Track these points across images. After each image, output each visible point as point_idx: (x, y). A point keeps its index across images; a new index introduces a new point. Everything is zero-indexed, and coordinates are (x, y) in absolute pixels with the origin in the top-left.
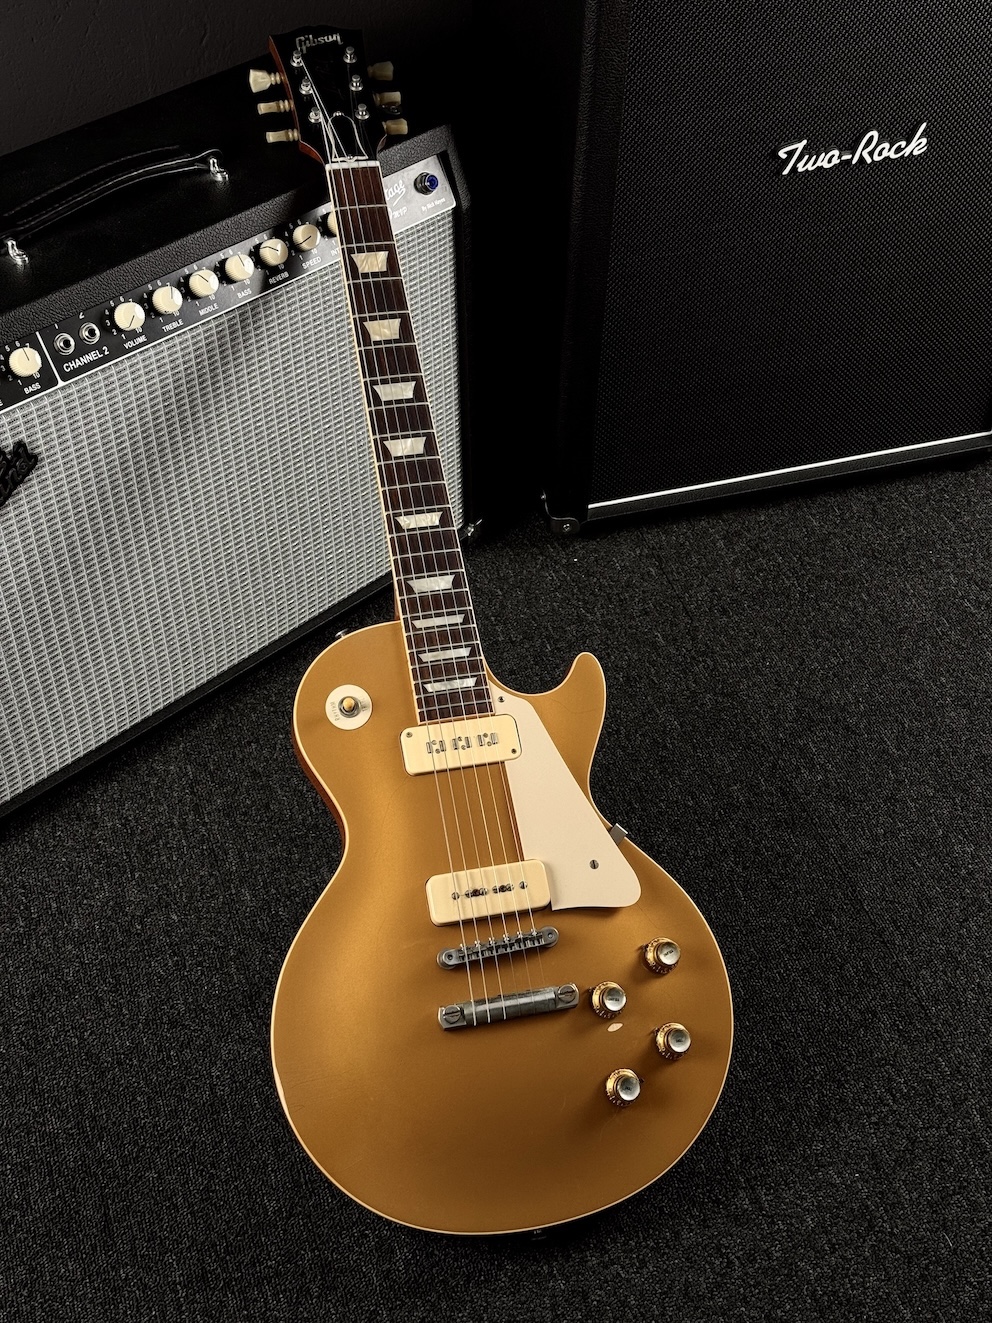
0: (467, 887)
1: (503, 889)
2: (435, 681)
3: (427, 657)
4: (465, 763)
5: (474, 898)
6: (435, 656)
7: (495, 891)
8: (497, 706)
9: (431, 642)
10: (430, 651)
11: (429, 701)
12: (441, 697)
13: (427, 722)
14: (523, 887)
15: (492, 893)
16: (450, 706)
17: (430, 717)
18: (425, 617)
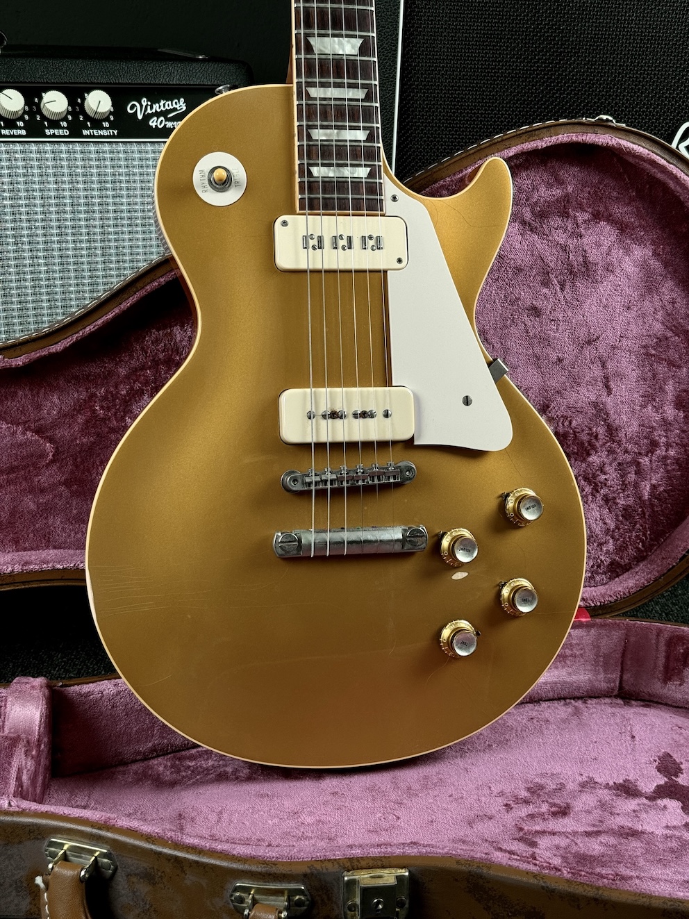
0: (324, 408)
1: (364, 415)
2: (323, 165)
3: (319, 135)
4: (342, 267)
5: (330, 421)
6: (326, 135)
7: (355, 416)
8: (389, 206)
9: (325, 115)
10: (323, 127)
11: (312, 186)
12: (327, 184)
13: (307, 211)
14: (387, 415)
15: (351, 416)
16: (336, 196)
17: (311, 206)
18: (323, 85)
